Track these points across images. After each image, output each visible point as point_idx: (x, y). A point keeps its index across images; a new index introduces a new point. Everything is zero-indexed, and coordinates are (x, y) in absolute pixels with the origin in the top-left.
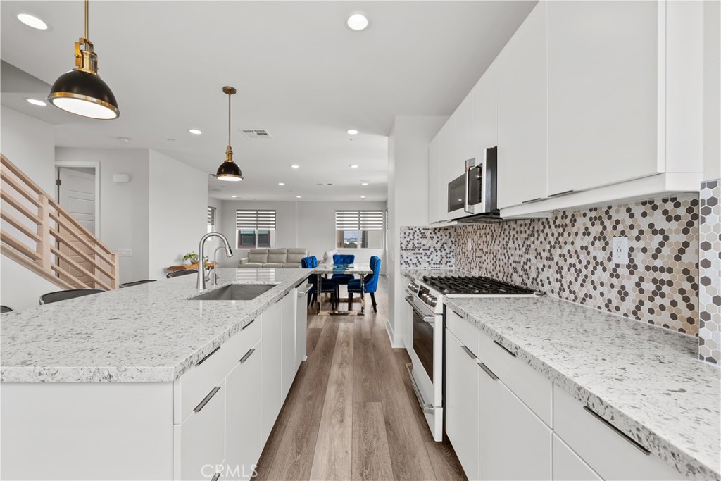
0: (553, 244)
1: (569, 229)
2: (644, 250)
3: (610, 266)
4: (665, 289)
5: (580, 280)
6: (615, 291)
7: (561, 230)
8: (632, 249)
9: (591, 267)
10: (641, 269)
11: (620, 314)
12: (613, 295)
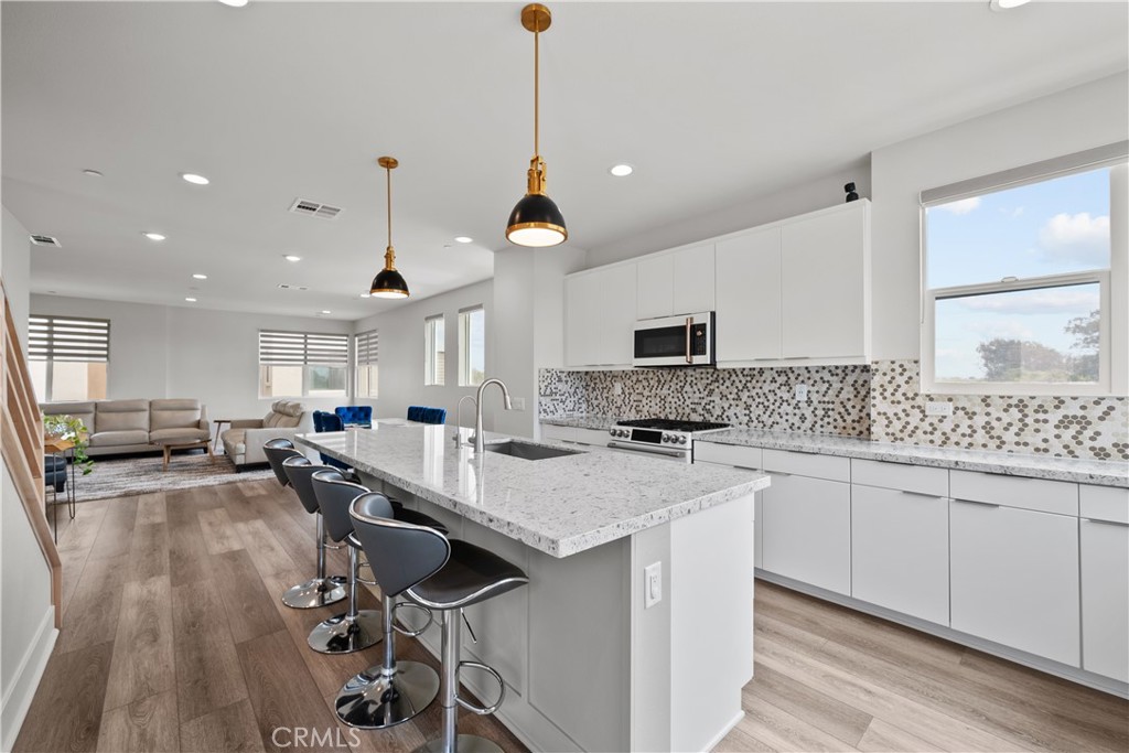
0: (740, 388)
1: (757, 377)
2: (817, 392)
3: (795, 402)
4: (830, 413)
5: (768, 413)
6: (797, 417)
7: (749, 378)
8: (809, 392)
9: (777, 404)
10: (815, 403)
11: (801, 431)
12: (796, 420)
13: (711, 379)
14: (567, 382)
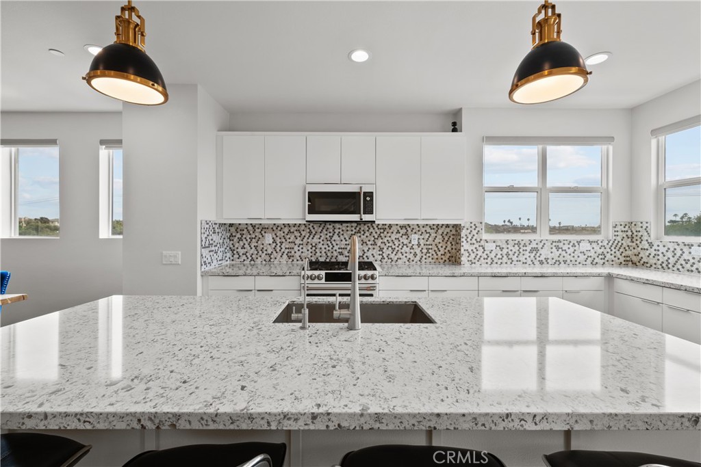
0: (376, 237)
1: (388, 230)
2: (423, 239)
3: (411, 245)
4: (430, 251)
5: (395, 253)
6: (412, 254)
7: (382, 231)
8: (419, 239)
9: (400, 247)
10: (422, 245)
11: (414, 262)
12: (411, 256)
13: (354, 231)
14: (218, 233)
